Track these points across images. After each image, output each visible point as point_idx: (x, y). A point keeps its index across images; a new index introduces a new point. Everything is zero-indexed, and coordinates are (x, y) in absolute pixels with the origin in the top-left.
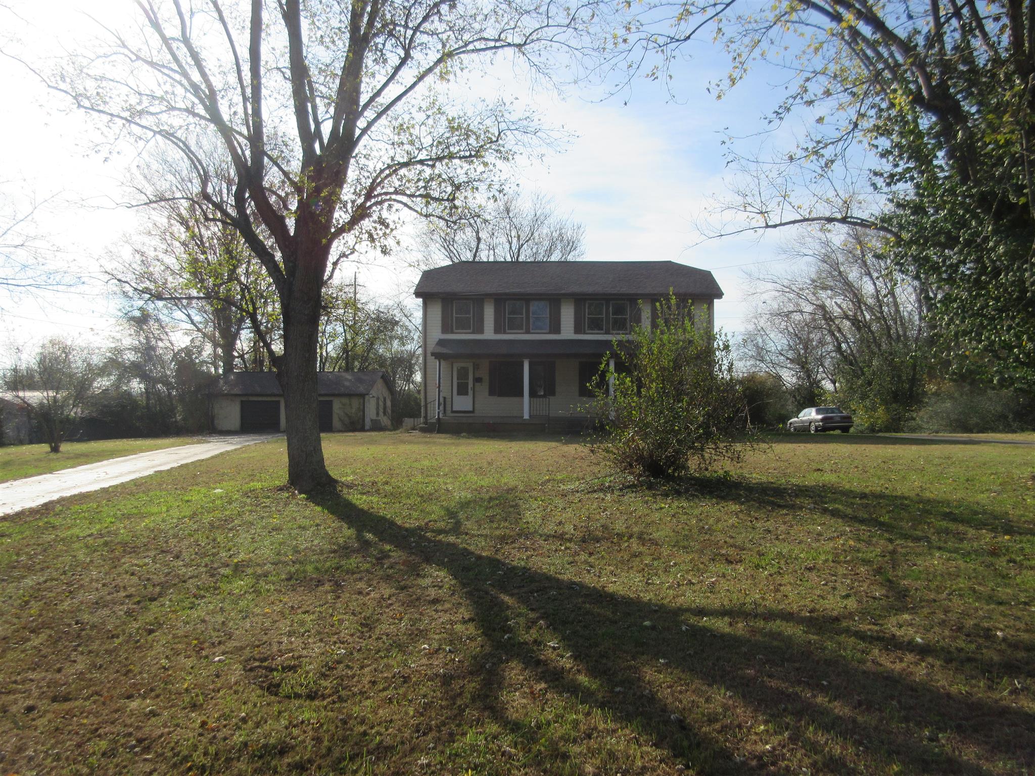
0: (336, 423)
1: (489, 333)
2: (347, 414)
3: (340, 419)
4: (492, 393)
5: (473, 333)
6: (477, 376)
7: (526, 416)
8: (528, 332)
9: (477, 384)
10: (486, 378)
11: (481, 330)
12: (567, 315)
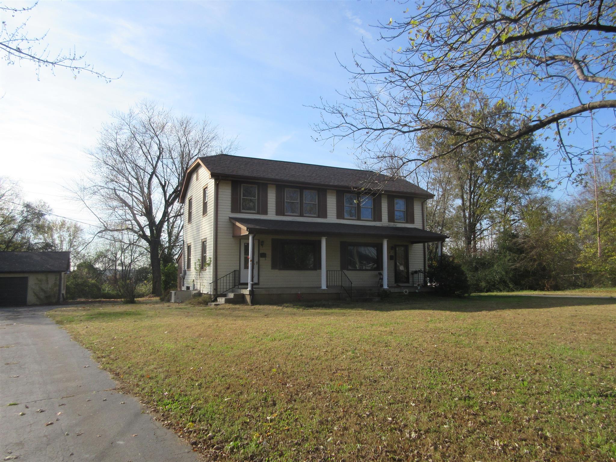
0: (31, 297)
1: (271, 215)
2: (42, 289)
3: (36, 294)
4: (274, 266)
5: (258, 213)
6: (261, 252)
7: (324, 287)
8: (301, 215)
9: (261, 259)
10: (269, 253)
11: (265, 212)
12: (331, 202)
